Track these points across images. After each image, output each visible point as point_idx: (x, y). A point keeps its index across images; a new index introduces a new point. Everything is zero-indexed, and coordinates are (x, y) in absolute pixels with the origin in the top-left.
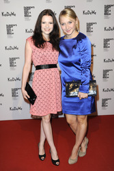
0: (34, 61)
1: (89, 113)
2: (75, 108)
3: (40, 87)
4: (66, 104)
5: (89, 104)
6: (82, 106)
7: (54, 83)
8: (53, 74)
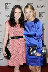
0: (10, 34)
1: (42, 65)
2: (34, 62)
3: (13, 49)
4: (28, 59)
5: (42, 59)
6: (38, 61)
7: (21, 47)
8: (21, 42)
